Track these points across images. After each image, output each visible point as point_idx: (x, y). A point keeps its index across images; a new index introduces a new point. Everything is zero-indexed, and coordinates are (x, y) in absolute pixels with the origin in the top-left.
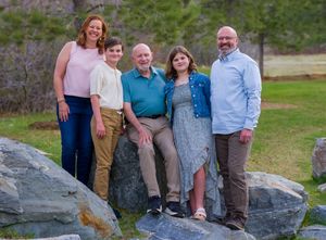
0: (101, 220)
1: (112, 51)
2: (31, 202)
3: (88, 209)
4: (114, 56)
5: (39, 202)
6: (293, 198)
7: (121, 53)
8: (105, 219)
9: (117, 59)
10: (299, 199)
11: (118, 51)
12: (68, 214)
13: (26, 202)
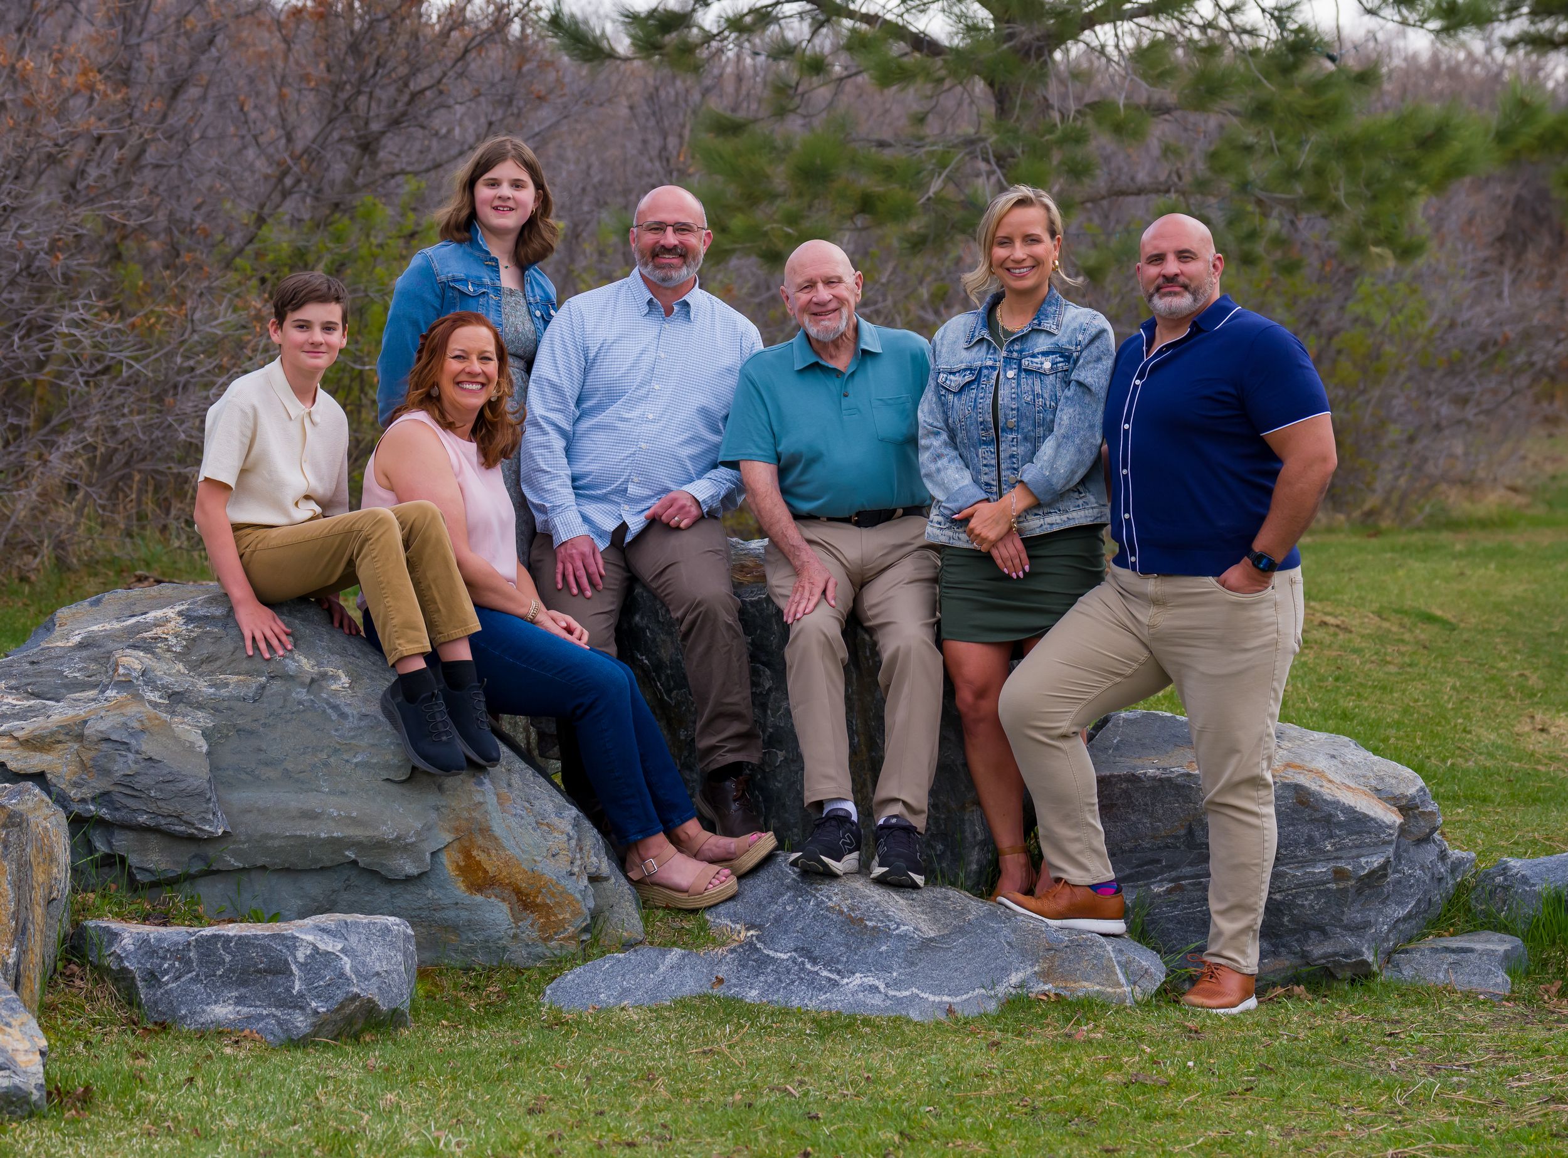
0: (536, 876)
1: (304, 326)
2: (263, 797)
3: (486, 831)
4: (315, 349)
5: (294, 800)
6: (1359, 823)
7: (337, 339)
8: (551, 869)
9: (323, 361)
10: (1381, 826)
11: (328, 327)
12: (399, 846)
13: (241, 797)
